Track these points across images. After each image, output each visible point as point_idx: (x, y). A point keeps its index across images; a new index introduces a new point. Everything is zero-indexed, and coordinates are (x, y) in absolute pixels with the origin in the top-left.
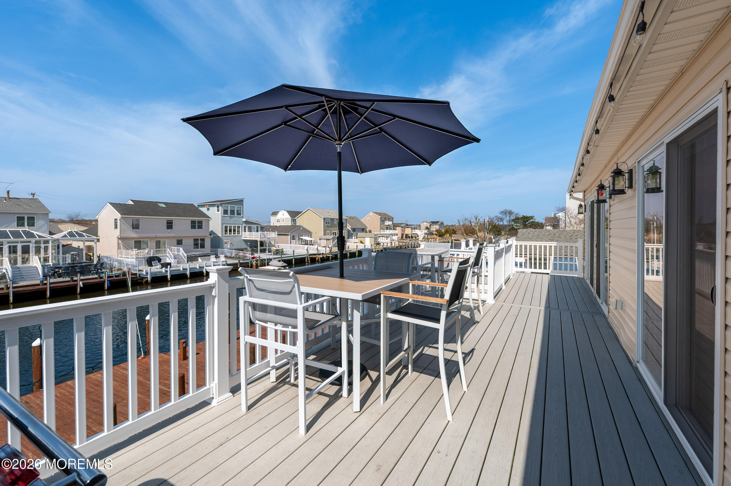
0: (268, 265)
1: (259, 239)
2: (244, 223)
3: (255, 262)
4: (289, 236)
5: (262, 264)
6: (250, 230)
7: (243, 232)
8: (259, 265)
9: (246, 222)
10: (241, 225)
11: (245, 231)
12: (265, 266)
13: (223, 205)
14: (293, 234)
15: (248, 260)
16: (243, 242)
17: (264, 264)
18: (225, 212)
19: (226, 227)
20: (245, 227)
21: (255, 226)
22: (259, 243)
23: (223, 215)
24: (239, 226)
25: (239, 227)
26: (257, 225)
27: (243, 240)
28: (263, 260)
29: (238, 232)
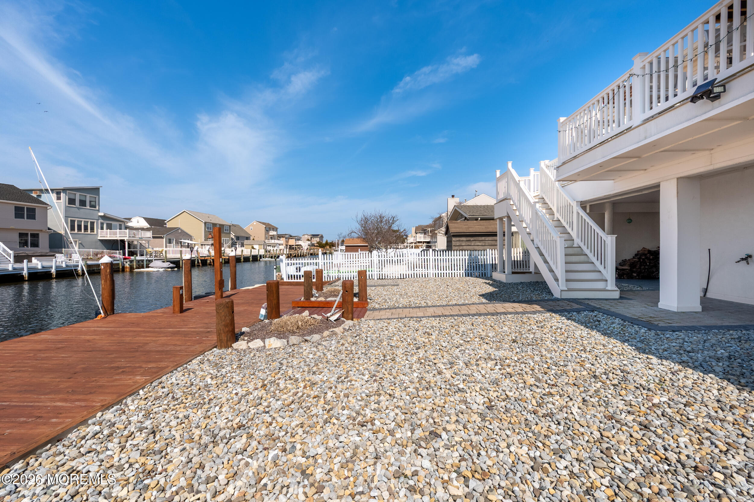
0: (148, 267)
1: (127, 238)
2: (100, 218)
3: (128, 263)
4: (164, 239)
5: (139, 265)
6: (109, 227)
7: (99, 230)
8: (135, 267)
9: (104, 217)
10: (96, 221)
11: (102, 228)
12: (143, 267)
13: (68, 192)
14: (169, 237)
15: (118, 260)
16: (99, 243)
17: (141, 266)
18: (72, 201)
19: (73, 222)
20: (102, 224)
21: (118, 224)
22: (126, 244)
23: (67, 205)
24: (94, 223)
25: (92, 224)
26: (121, 223)
27: (100, 240)
28: (140, 262)
29: (92, 229)
